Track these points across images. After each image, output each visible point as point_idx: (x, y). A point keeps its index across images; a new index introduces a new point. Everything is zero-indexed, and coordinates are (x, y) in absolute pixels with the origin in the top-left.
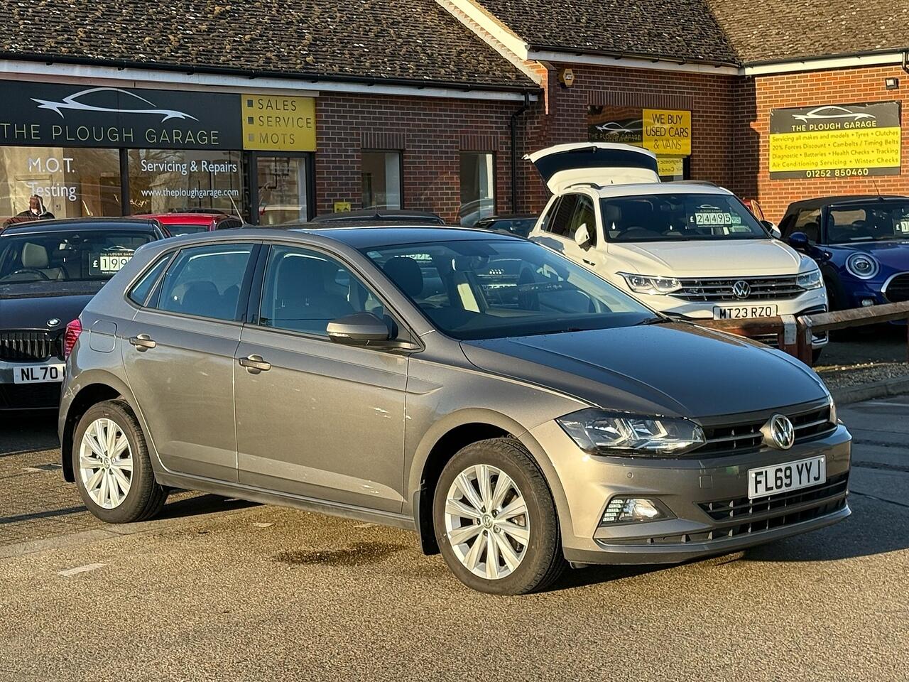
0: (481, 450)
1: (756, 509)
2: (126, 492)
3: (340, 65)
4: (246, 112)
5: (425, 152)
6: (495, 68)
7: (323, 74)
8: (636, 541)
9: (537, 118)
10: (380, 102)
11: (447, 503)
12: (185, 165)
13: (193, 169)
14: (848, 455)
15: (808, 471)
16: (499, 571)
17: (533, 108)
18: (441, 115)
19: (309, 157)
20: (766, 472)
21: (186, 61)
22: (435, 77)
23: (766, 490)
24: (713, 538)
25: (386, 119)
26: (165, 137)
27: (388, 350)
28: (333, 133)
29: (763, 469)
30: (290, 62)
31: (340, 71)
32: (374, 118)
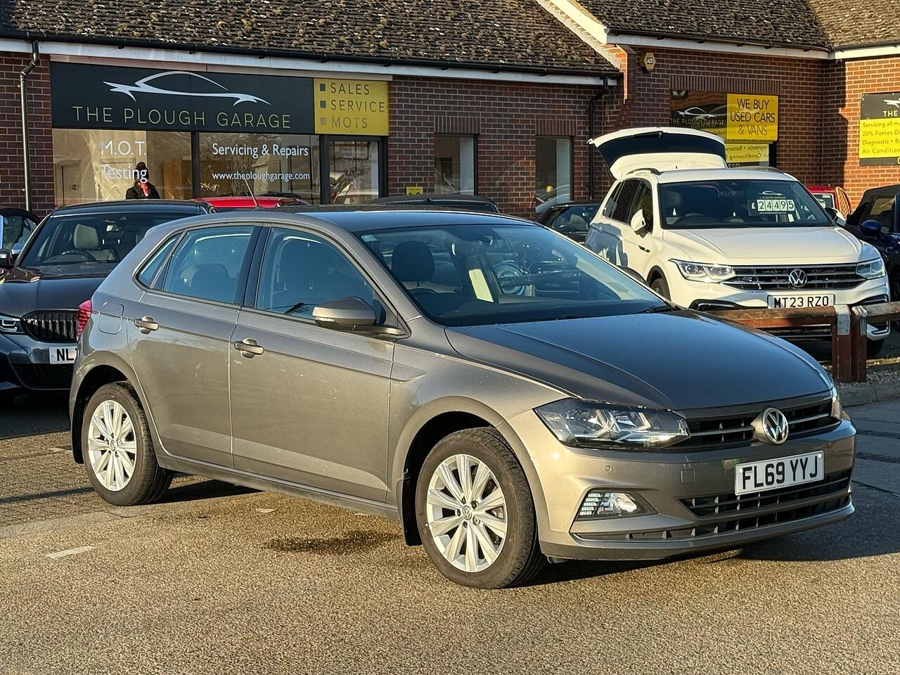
0: (461, 439)
1: (744, 506)
2: (130, 475)
3: (414, 49)
4: (318, 96)
5: (500, 137)
6: (573, 52)
7: (396, 58)
8: (614, 536)
9: (616, 102)
10: (455, 86)
11: (429, 493)
12: (257, 149)
13: (264, 152)
14: (851, 450)
15: (804, 468)
16: (478, 563)
17: (612, 92)
18: (517, 100)
19: (382, 141)
20: (755, 467)
21: (258, 45)
22: (511, 61)
23: (755, 487)
24: (696, 535)
25: (461, 103)
26: (236, 120)
27: (376, 335)
28: (406, 118)
29: (752, 465)
30: (363, 45)
31: (414, 54)
32: (449, 103)
